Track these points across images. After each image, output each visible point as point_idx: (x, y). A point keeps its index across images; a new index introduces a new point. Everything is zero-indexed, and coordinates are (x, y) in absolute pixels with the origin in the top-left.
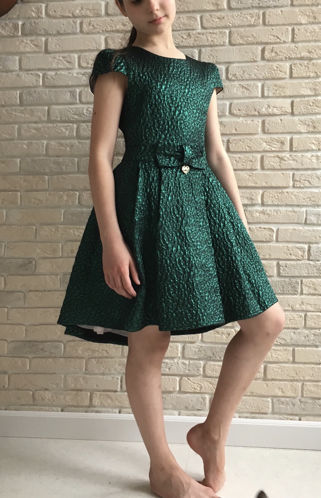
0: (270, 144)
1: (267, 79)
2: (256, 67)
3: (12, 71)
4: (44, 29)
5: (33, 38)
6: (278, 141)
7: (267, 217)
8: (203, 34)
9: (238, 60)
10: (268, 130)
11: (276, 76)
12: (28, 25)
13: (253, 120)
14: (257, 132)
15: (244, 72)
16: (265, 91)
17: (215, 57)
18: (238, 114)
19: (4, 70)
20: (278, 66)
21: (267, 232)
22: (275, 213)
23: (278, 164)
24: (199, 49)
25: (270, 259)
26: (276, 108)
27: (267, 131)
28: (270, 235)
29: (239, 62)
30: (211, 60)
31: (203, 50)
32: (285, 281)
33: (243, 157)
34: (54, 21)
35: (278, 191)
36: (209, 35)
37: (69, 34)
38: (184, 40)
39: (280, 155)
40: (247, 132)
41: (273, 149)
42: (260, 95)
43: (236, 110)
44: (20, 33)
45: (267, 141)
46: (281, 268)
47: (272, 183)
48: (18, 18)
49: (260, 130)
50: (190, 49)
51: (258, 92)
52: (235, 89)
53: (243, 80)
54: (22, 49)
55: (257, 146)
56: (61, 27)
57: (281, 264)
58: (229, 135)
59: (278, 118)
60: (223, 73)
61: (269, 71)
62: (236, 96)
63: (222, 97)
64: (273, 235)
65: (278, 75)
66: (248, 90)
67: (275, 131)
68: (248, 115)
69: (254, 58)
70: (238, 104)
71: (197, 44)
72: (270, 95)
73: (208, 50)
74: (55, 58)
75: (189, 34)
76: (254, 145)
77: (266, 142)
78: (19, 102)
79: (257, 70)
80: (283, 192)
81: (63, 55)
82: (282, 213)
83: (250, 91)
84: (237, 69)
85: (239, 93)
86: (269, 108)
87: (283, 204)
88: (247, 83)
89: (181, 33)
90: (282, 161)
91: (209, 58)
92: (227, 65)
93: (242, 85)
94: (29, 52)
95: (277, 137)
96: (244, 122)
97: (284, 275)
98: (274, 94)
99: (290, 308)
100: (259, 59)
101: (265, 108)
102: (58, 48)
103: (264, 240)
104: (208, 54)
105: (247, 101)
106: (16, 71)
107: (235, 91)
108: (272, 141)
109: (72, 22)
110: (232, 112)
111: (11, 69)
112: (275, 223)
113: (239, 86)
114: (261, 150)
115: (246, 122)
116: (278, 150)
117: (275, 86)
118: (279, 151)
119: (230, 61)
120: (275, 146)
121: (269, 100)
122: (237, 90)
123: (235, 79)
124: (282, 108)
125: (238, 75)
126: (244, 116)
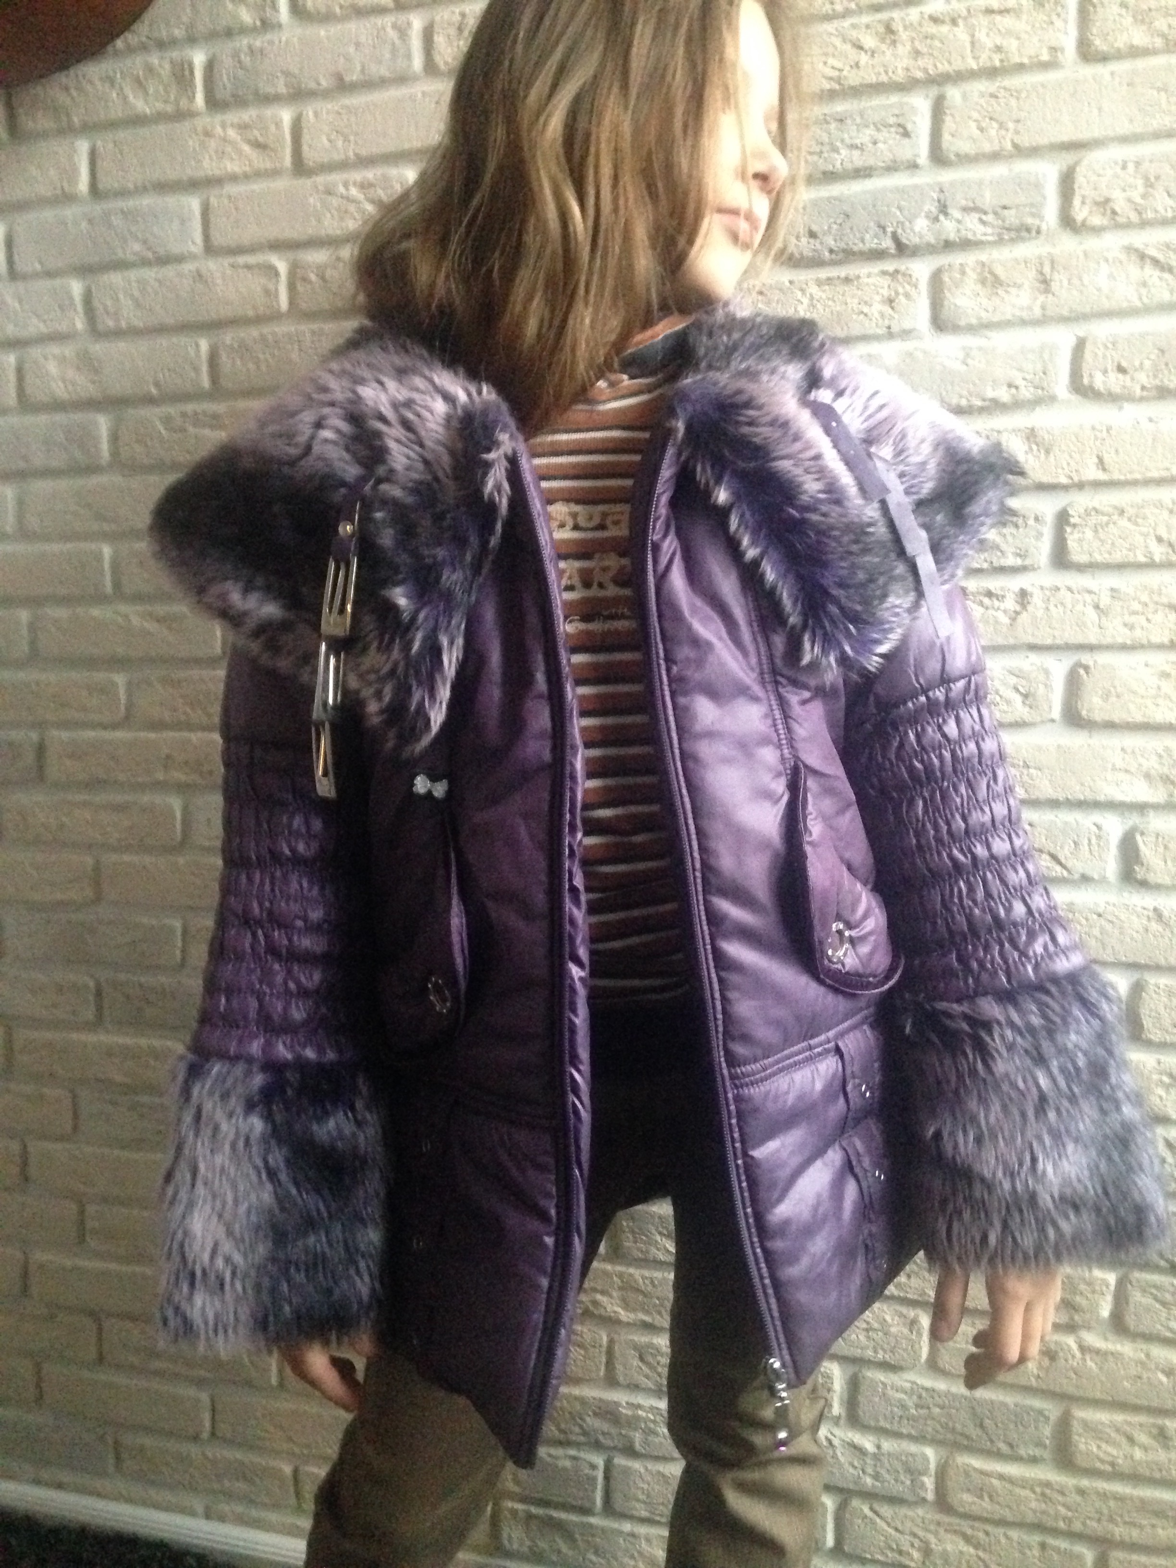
3: (180, 259)
4: (287, 74)
5: (247, 115)
8: (954, 22)
9: (1124, 128)
12: (227, 62)
15: (1152, 186)
17: (1011, 125)
18: (1117, 389)
19: (151, 256)
24: (934, 91)
29: (1124, 140)
30: (990, 140)
31: (954, 94)
33: (1131, 591)
34: (323, 33)
36: (984, 20)
37: (382, 83)
38: (864, 58)
40: (1156, 474)
43: (1105, 372)
44: (200, 99)
48: (192, 40)
50: (894, 99)
52: (1104, 267)
53: (1144, 224)
54: (209, 167)
56: (348, 59)
58: (1065, 488)
60: (1045, 198)
62: (1106, 305)
63: (1037, 312)
66: (1171, 269)
68: (1162, 393)
70: (1114, 342)
71: (925, 70)
73: (976, 94)
74: (329, 192)
75: (889, 30)
78: (206, 383)
81: (357, 176)
84: (1115, 175)
85: (1122, 286)
88: (1165, 238)
89: (854, 26)
91: (981, 130)
92: (1067, 159)
93: (1136, 250)
94: (234, 178)
96: (1145, 424)
102: (342, 151)
104: (975, 115)
105: (1163, 323)
106: (193, 257)
107: (1102, 281)
109: (389, 30)
110: (1086, 381)
111: (174, 251)
113: (1123, 257)
115: (1151, 426)
119: (1084, 135)
122: (1111, 276)
123: (1106, 222)
125: (1122, 201)
126: (1142, 399)
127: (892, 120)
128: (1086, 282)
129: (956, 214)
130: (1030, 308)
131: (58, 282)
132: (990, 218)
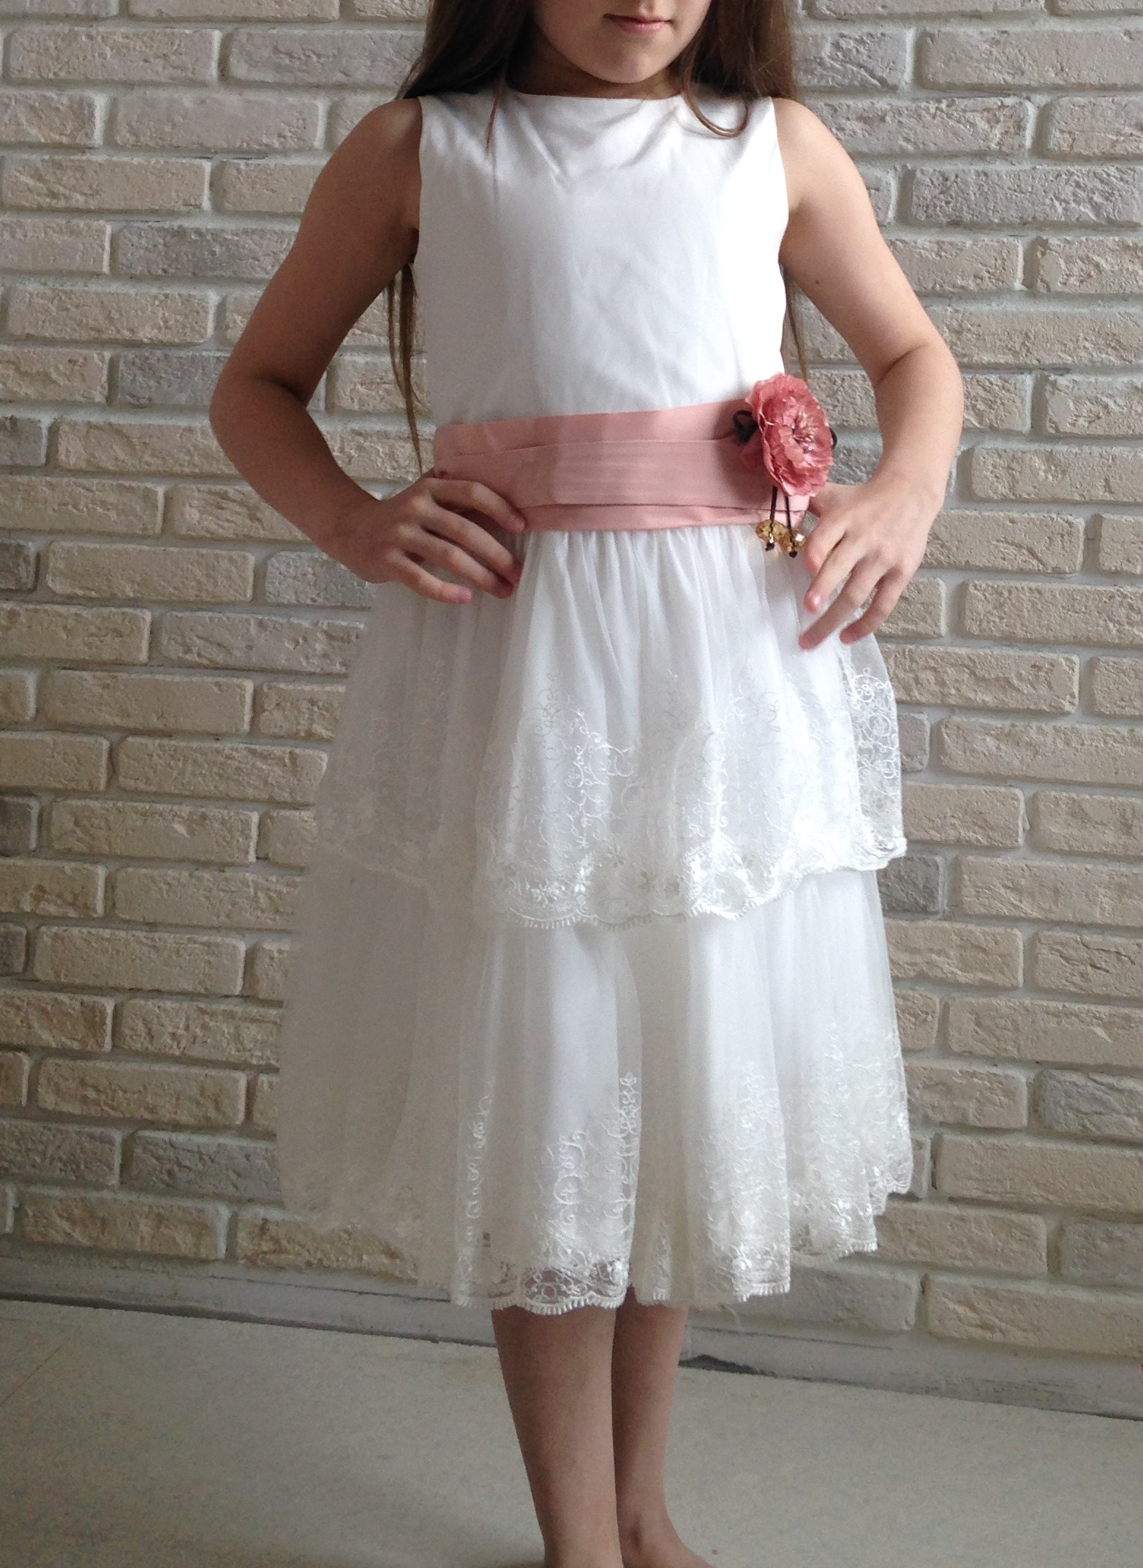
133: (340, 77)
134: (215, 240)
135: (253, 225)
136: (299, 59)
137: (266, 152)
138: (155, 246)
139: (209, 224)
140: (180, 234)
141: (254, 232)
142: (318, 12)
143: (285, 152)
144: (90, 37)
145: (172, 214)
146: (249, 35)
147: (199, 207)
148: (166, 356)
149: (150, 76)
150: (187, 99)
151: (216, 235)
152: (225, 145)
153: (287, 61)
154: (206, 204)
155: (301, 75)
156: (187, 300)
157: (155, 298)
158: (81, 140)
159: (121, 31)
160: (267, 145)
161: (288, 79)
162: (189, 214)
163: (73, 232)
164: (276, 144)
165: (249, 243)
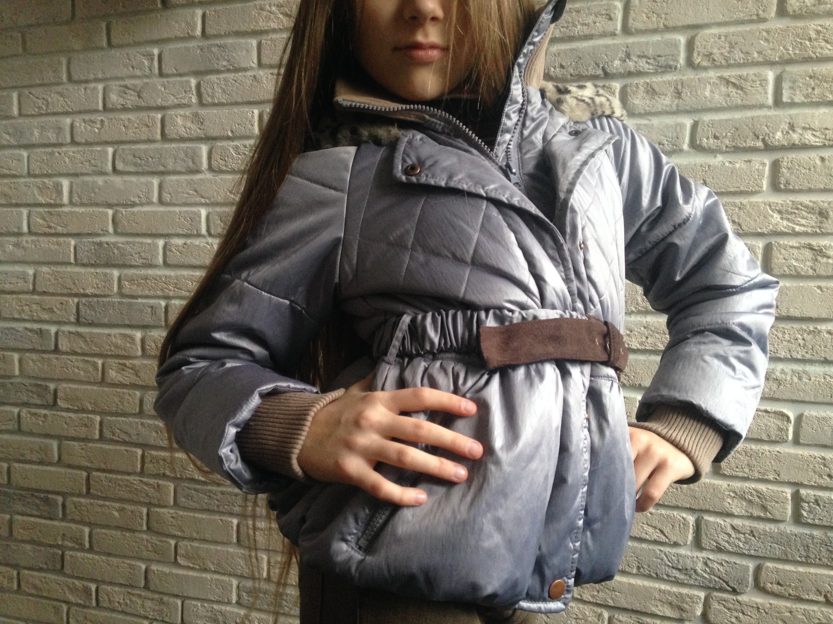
0: (789, 217)
1: (790, 62)
2: (765, 34)
3: (245, 70)
6: (810, 210)
7: (775, 387)
9: (720, 18)
10: (788, 183)
11: (815, 53)
13: (750, 161)
14: (757, 188)
15: (733, 48)
16: (784, 92)
17: (663, 16)
18: (714, 147)
19: (231, 68)
20: (819, 28)
21: (772, 420)
22: (796, 380)
23: (809, 264)
25: (776, 482)
26: (810, 132)
27: (785, 185)
28: (780, 429)
29: (719, 24)
30: (652, 23)
32: (812, 537)
35: (804, 327)
39: (814, 242)
40: (732, 190)
41: (797, 228)
42: (770, 101)
43: (708, 138)
45: (784, 209)
46: (805, 505)
47: (792, 310)
49: (765, 183)
51: (766, 93)
52: (708, 87)
53: (729, 66)
54: (262, 25)
55: (755, 221)
57: (804, 497)
59: (814, 156)
60: (679, 52)
61: (795, 41)
62: (709, 105)
63: (674, 108)
64: (787, 430)
65: (819, 50)
66: (742, 89)
67: (806, 185)
68: (737, 150)
69: (760, 12)
70: (713, 123)
72: (797, 100)
76: (748, 219)
77: (780, 212)
79: (767, 40)
80: (820, 332)
82: (813, 379)
83: (745, 93)
84: (715, 42)
85: (717, 97)
86: (794, 131)
87: (816, 357)
88: (738, 73)
90: (819, 258)
91: (648, 18)
92: (691, 33)
93: (725, 79)
95: (810, 201)
96: (727, 164)
97: (810, 521)
98: (807, 96)
99: (821, 599)
100: (773, 15)
101: (782, 132)
103: (765, 437)
104: (646, 10)
105: (737, 115)
106: (252, 68)
107: (707, 93)
108: (798, 209)
110: (698, 142)
111: (243, 65)
112: (794, 401)
113: (718, 82)
114: (765, 231)
115: (731, 165)
116: (809, 230)
117: (811, 77)
118: (815, 234)
119: (700, 21)
120: (803, 222)
121: (794, 112)
122: (712, 91)
123: (709, 65)
124: (827, 132)
125: (718, 55)
126: (726, 152)
127: (604, 12)
128: (699, 94)
129: (635, 59)
130: (671, 106)
131: (184, 79)
132: (651, 61)
133: (161, 168)
134: (114, 247)
135: (130, 239)
136: (144, 160)
137: (133, 205)
138: (91, 250)
139: (112, 239)
140: (100, 244)
141: (131, 242)
142: (151, 138)
143: (142, 205)
144: (59, 153)
145: (98, 235)
146: (123, 149)
147: (107, 231)
148: (98, 301)
149: (85, 171)
150: (100, 180)
151: (115, 244)
152: (116, 202)
153: (139, 161)
154: (111, 230)
155: (145, 168)
156: (105, 275)
157: (92, 274)
158: (58, 202)
159: (71, 150)
160: (133, 202)
161: (140, 170)
162: (104, 235)
163: (58, 244)
164: (137, 200)
165: (128, 248)
